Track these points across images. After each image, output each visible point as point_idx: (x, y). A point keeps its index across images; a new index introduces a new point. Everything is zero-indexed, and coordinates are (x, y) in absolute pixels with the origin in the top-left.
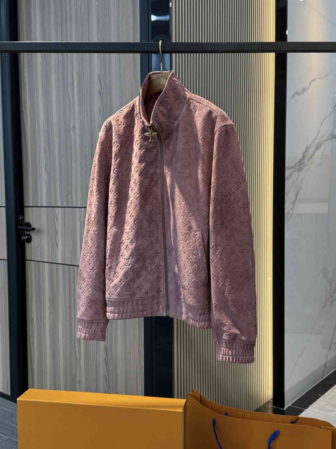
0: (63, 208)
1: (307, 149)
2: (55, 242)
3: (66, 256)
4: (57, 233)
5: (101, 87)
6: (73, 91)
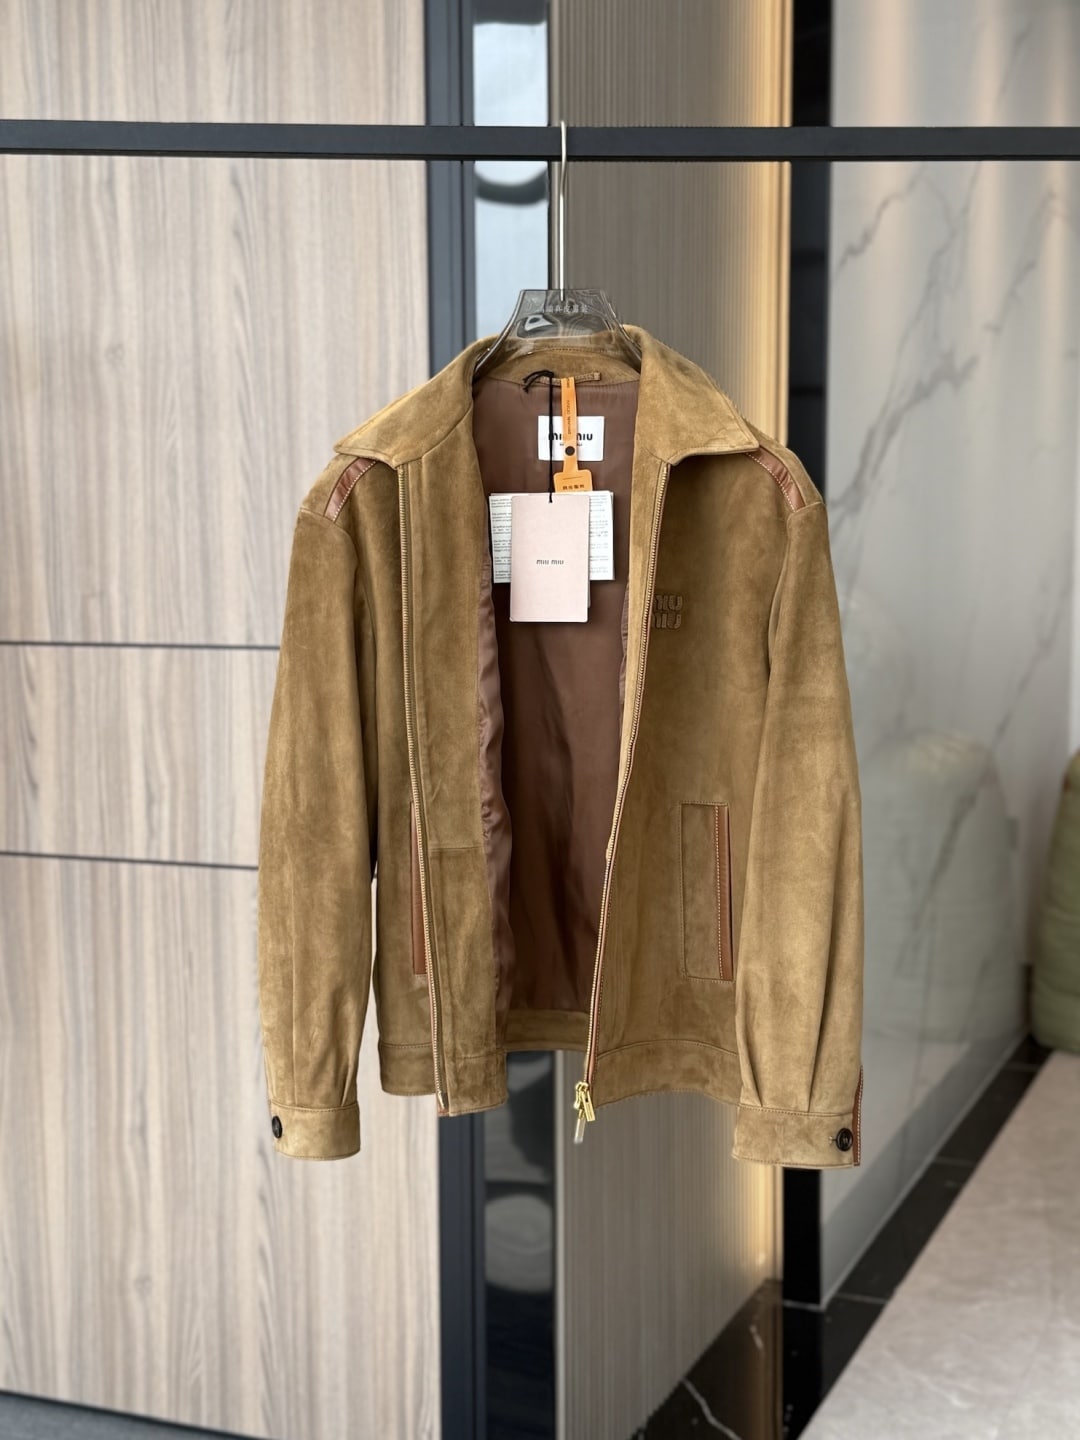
0: (62, 650)
2: (25, 777)
3: (80, 828)
4: (32, 740)
5: (243, 209)
6: (113, 214)
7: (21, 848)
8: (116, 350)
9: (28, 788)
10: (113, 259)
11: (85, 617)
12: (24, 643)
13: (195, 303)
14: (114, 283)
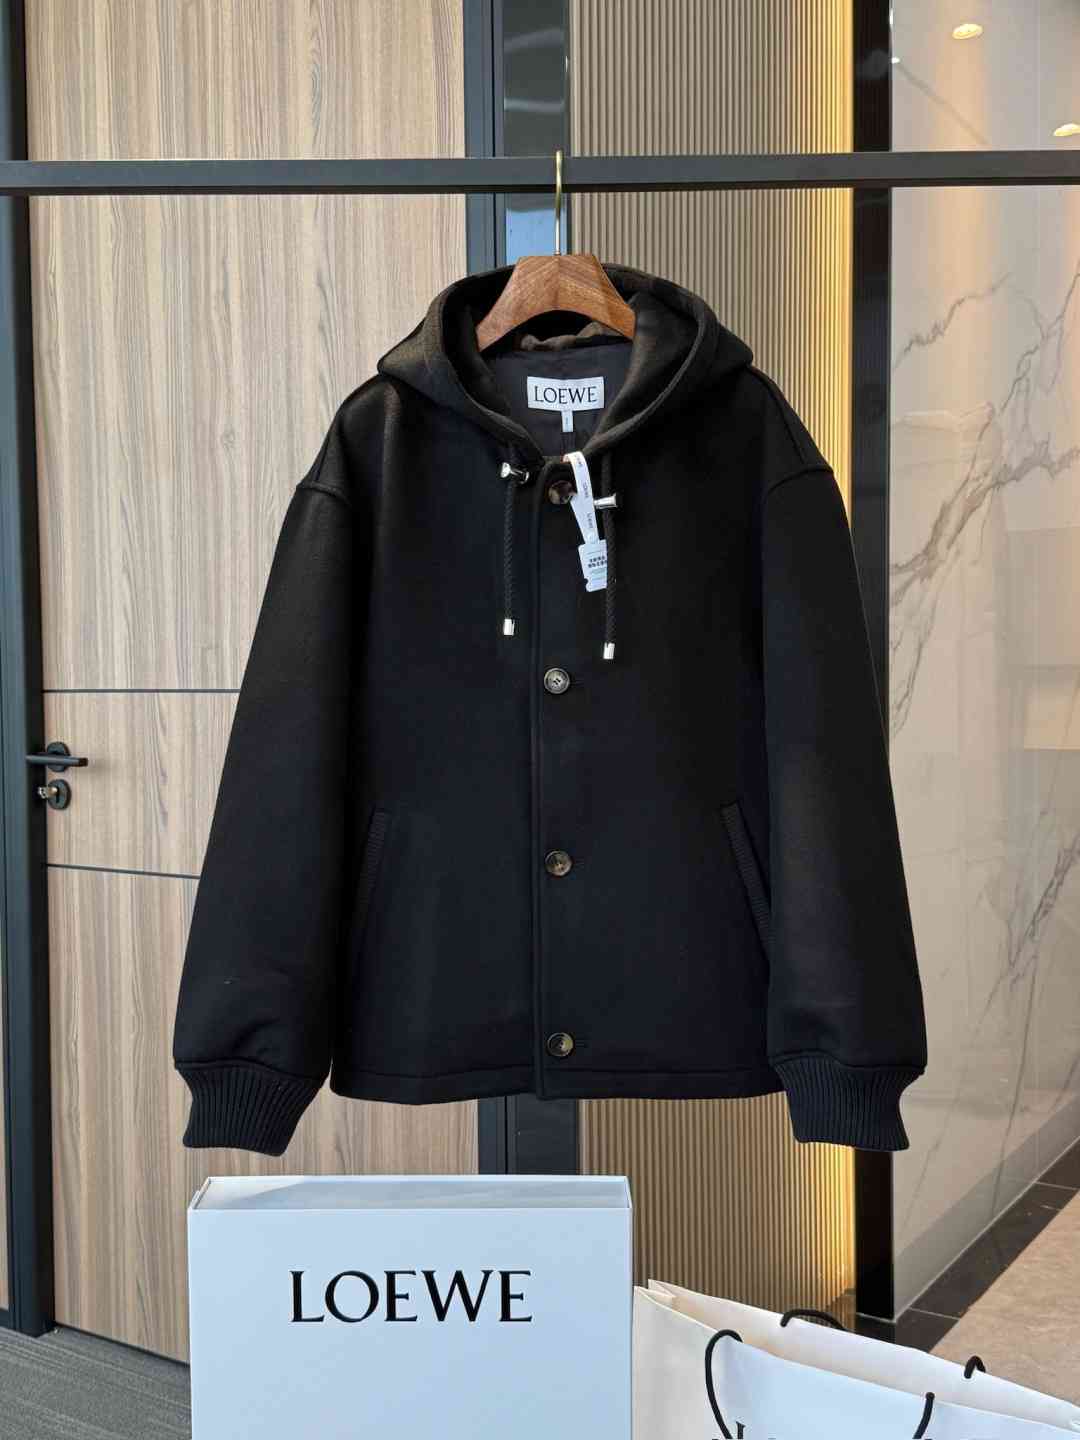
0: (187, 695)
1: (945, 510)
2: (158, 807)
4: (164, 774)
5: (327, 308)
6: (227, 319)
7: (154, 870)
8: (229, 434)
9: (160, 817)
10: (227, 357)
11: (204, 668)
12: (158, 691)
13: (289, 390)
14: (228, 378)
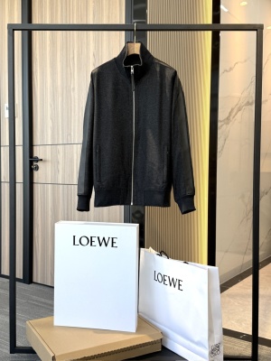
0: (64, 145)
1: (232, 110)
3: (66, 178)
4: (58, 163)
7: (56, 183)
12: (57, 145)
